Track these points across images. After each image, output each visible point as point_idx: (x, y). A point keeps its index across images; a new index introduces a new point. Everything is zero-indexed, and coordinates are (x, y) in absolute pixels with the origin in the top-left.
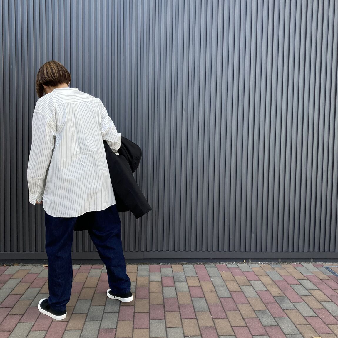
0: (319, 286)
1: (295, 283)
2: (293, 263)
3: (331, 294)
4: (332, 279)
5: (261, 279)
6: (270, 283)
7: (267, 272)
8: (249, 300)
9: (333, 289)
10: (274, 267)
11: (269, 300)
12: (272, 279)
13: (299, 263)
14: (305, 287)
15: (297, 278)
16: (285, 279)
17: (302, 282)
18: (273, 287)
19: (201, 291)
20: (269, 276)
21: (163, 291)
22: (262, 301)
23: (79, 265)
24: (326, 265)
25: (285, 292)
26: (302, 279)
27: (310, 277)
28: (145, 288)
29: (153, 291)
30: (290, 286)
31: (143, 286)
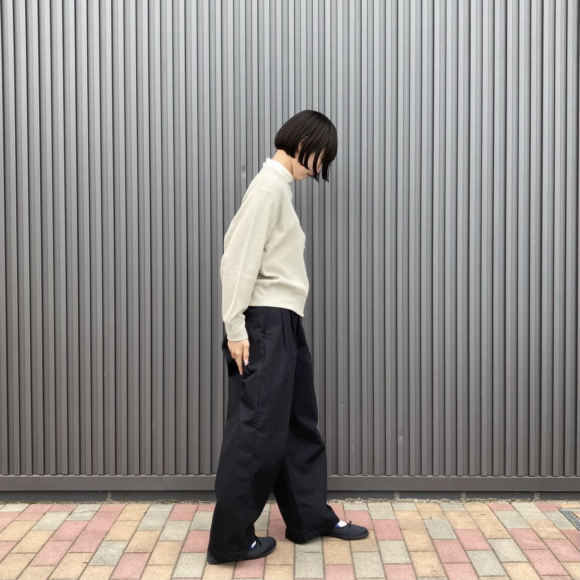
0: (533, 555)
1: (479, 547)
3: (551, 574)
4: (567, 538)
5: (406, 538)
6: (423, 547)
7: (426, 521)
9: (560, 562)
12: (430, 537)
14: (498, 557)
15: (487, 535)
16: (461, 537)
17: (497, 544)
18: (425, 556)
20: (427, 529)
21: (177, 562)
24: (566, 505)
25: (449, 568)
26: (500, 537)
27: (518, 532)
28: (141, 554)
29: (158, 562)
30: (466, 553)
31: (140, 550)
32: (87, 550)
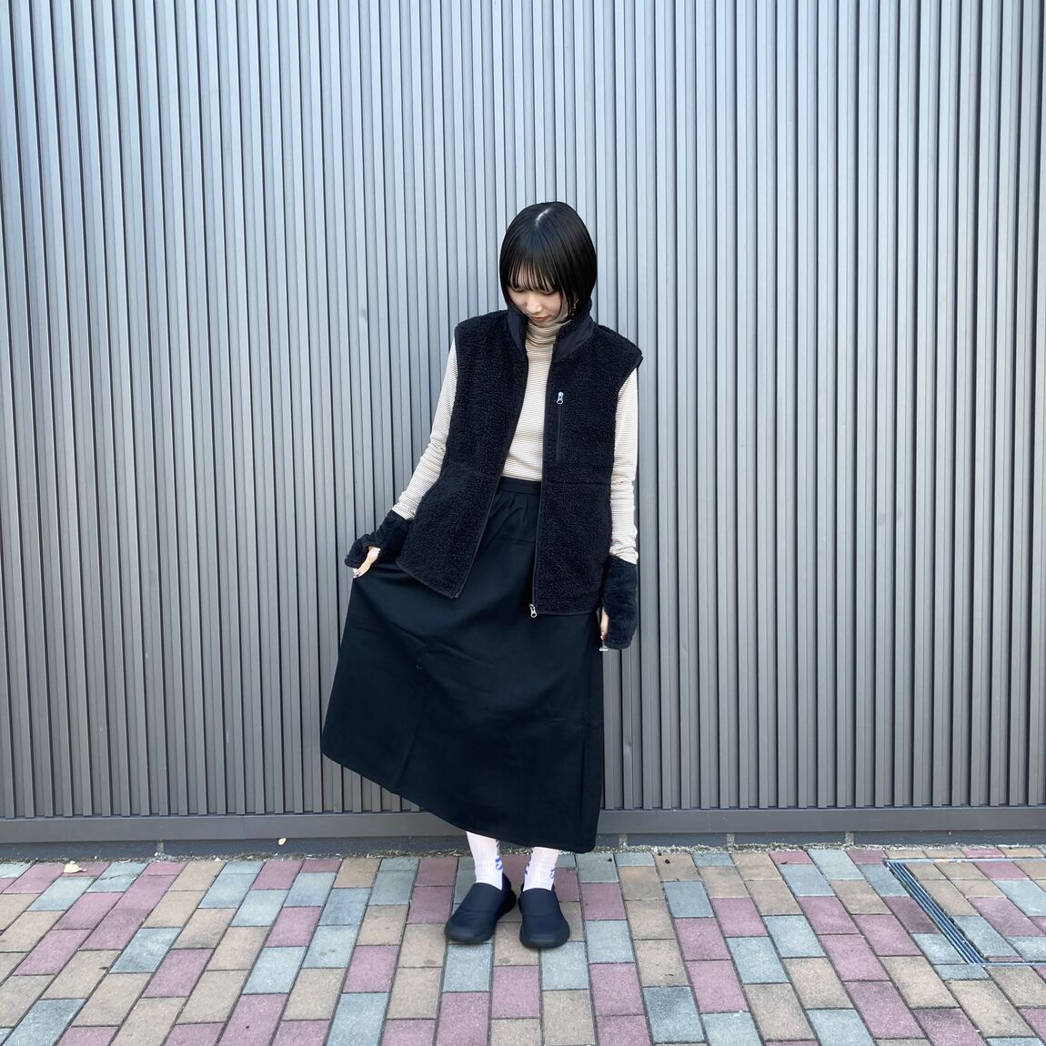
0: (832, 943)
1: (747, 932)
2: (777, 849)
3: (861, 977)
4: (894, 914)
5: (632, 916)
6: (658, 931)
7: (666, 885)
8: (546, 1000)
9: (877, 956)
10: (705, 863)
11: (619, 1004)
12: (671, 914)
13: (802, 848)
14: (776, 949)
15: (763, 909)
16: (720, 913)
17: (777, 925)
18: (659, 949)
19: (390, 965)
20: (666, 900)
21: (254, 964)
22: (593, 1005)
23: (28, 862)
24: (900, 854)
25: (695, 969)
26: (783, 912)
27: (813, 903)
28: (198, 951)
29: (222, 965)
30: (726, 942)
31: (198, 943)
32: (110, 945)
